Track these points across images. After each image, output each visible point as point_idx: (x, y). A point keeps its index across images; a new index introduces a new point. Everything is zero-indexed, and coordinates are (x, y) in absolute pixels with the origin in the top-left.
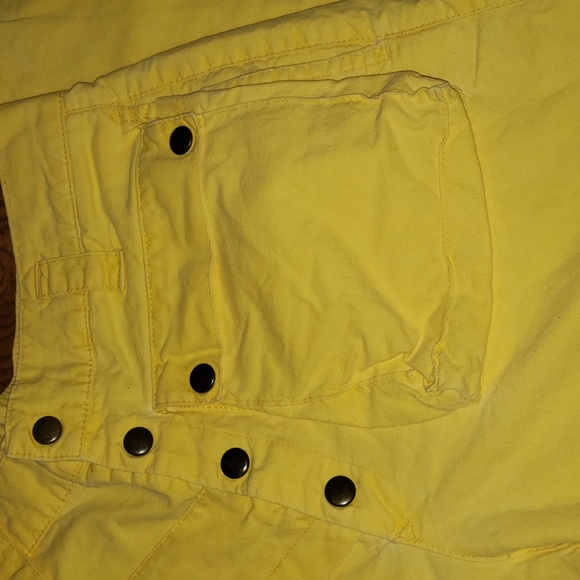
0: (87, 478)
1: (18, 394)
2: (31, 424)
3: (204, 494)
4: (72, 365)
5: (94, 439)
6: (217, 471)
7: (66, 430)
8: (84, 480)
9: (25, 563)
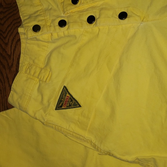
0: (51, 39)
1: (25, 23)
2: (32, 28)
3: (85, 32)
4: (37, 11)
5: (50, 27)
6: (87, 23)
7: (41, 27)
8: (50, 40)
9: (41, 69)
